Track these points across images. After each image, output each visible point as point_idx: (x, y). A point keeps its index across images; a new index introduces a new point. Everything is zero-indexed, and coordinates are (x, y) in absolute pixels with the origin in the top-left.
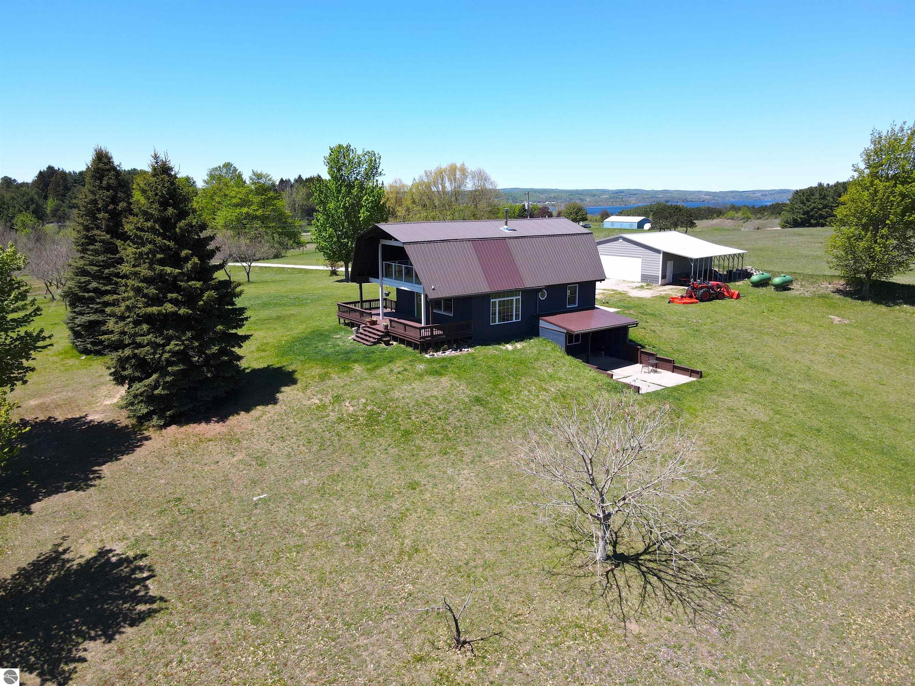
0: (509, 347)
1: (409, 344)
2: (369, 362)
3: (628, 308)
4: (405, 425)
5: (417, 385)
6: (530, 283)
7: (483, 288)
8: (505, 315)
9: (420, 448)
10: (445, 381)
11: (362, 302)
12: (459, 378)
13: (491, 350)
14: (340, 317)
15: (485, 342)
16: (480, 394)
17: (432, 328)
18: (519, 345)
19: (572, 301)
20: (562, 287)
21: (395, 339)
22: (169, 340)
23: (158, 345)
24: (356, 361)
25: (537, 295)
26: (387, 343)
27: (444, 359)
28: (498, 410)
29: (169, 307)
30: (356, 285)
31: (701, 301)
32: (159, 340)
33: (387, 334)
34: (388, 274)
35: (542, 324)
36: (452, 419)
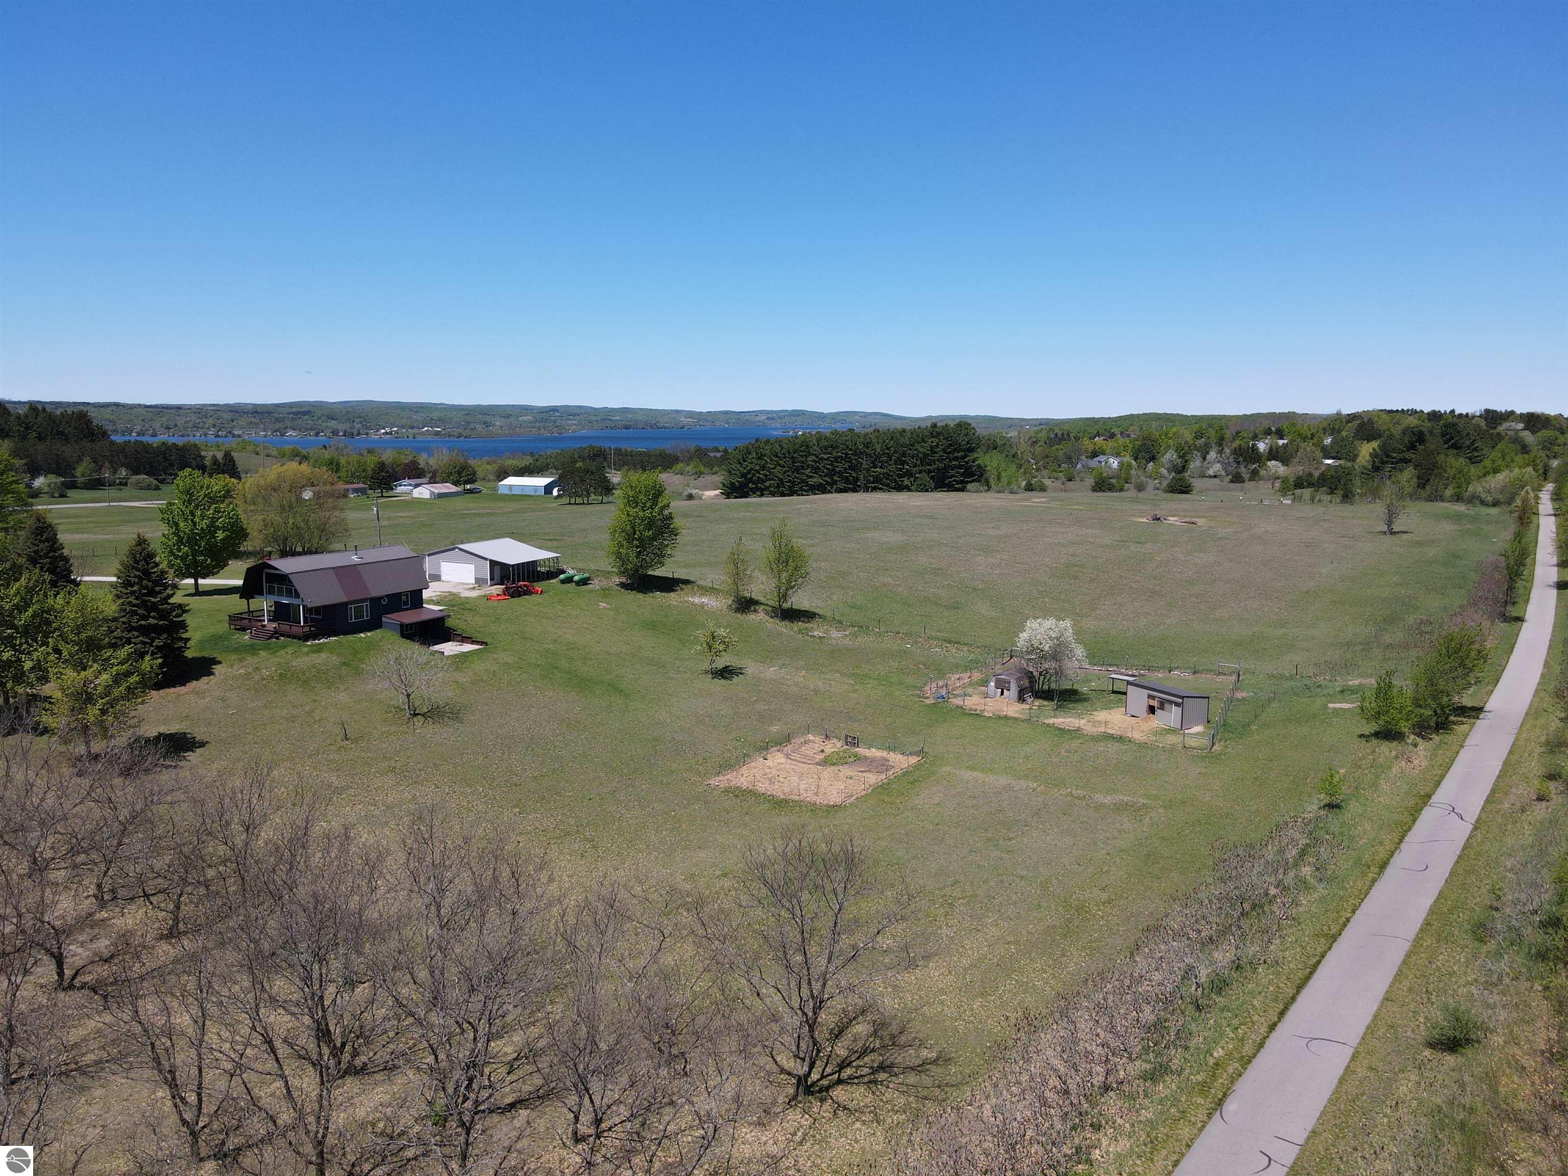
0: (362, 635)
1: (294, 637)
2: (270, 649)
3: (453, 606)
4: (304, 678)
5: (306, 659)
6: (375, 593)
7: (344, 599)
8: (359, 615)
9: (314, 687)
10: (323, 655)
11: (249, 612)
12: (331, 653)
13: (350, 637)
14: (230, 624)
15: (346, 633)
16: (346, 661)
17: (310, 627)
18: (369, 634)
19: (406, 603)
20: (399, 595)
21: (283, 635)
22: (153, 640)
23: (147, 643)
24: (259, 650)
25: (380, 602)
26: (277, 638)
27: (319, 644)
28: (357, 668)
29: (152, 621)
30: (244, 601)
31: (512, 597)
32: (147, 640)
33: (276, 633)
34: (271, 592)
35: (384, 619)
36: (330, 674)
